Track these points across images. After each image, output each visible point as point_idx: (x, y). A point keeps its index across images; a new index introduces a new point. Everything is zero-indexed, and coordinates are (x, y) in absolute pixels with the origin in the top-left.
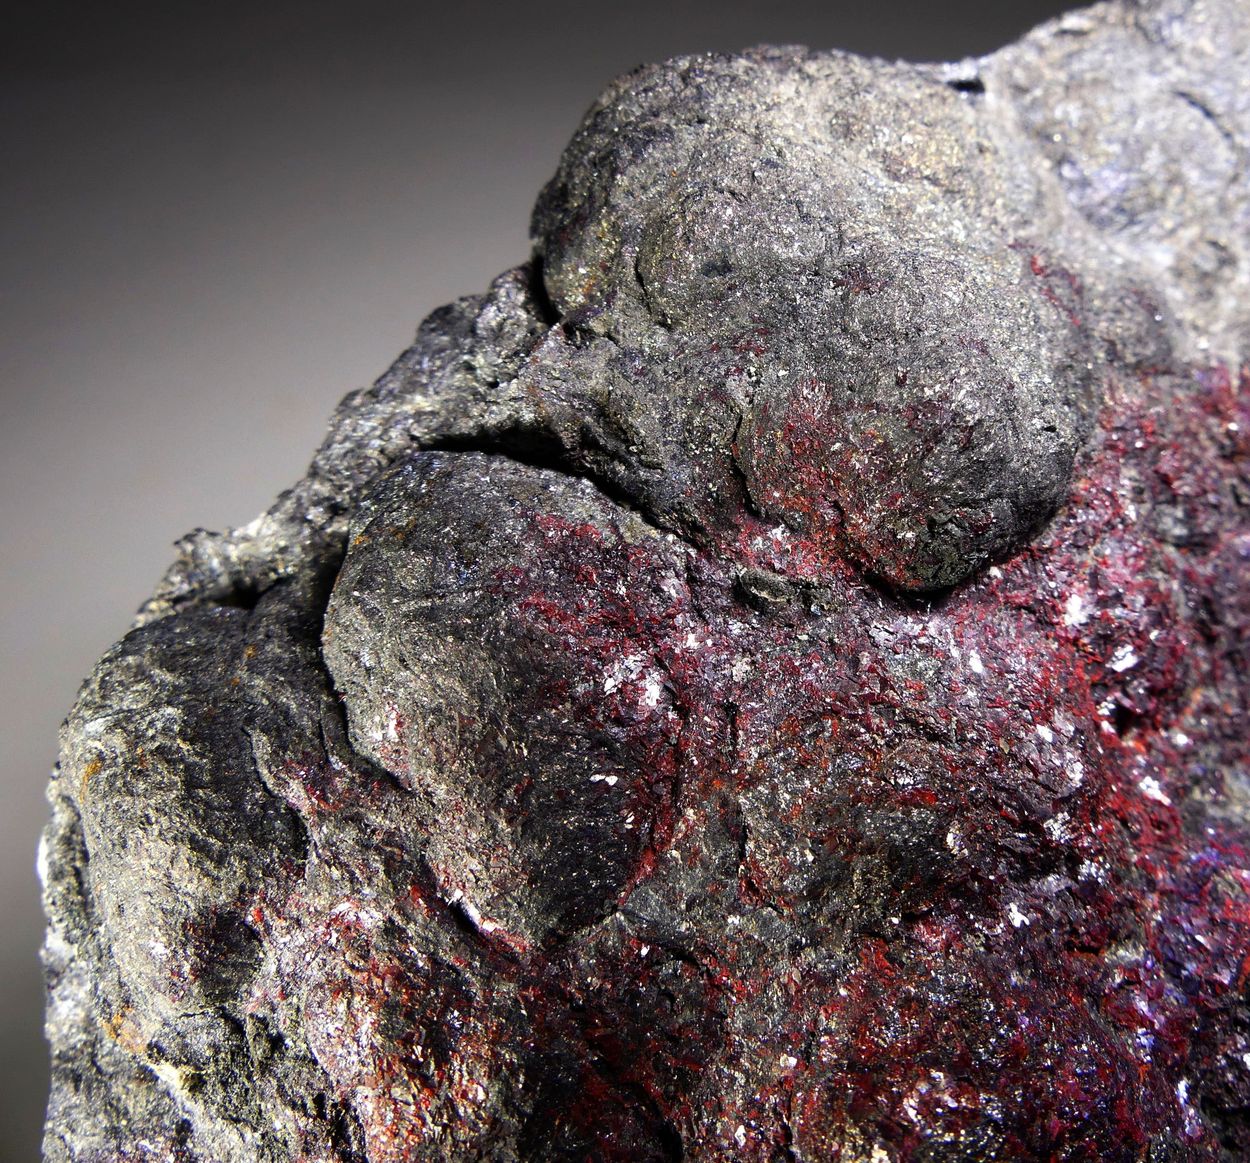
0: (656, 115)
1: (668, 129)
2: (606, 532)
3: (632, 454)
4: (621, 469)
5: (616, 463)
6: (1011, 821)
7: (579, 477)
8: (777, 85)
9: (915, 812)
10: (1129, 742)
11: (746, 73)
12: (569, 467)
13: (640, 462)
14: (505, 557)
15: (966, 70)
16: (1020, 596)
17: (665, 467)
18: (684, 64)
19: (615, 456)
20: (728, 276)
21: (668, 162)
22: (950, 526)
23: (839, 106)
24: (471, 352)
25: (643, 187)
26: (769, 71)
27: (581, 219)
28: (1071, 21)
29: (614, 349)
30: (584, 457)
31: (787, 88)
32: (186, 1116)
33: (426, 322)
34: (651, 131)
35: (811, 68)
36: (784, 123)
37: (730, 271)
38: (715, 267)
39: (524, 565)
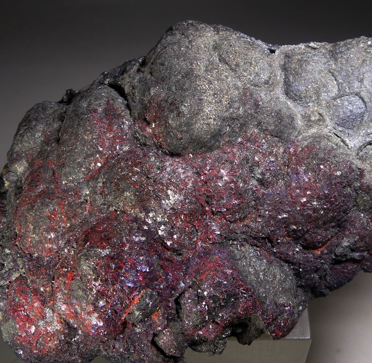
3: (133, 98)
13: (134, 100)
16: (195, 164)
17: (137, 103)
20: (163, 67)
30: (128, 96)
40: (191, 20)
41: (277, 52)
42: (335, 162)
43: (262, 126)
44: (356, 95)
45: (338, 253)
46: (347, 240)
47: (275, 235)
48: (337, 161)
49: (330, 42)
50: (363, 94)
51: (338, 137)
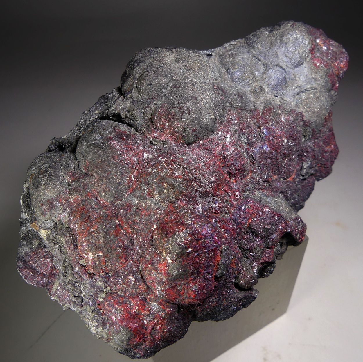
0: (142, 58)
1: (144, 60)
2: (128, 132)
3: (134, 118)
4: (132, 121)
5: (131, 120)
6: (199, 185)
7: (125, 124)
8: (166, 53)
9: (178, 179)
10: (232, 180)
11: (160, 51)
12: (123, 122)
13: (135, 120)
14: (109, 135)
15: (208, 52)
16: (206, 147)
17: (139, 121)
18: (149, 49)
19: (131, 119)
20: (151, 86)
21: (143, 66)
22: (187, 129)
23: (177, 57)
24: (107, 102)
25: (138, 71)
26: (165, 50)
27: (128, 77)
28: (233, 43)
29: (132, 100)
30: (126, 120)
31: (168, 54)
32: (45, 245)
33: (100, 98)
34: (141, 61)
35: (174, 50)
36: (166, 60)
37: (152, 85)
38: (149, 84)
39: (112, 136)
40: (148, 47)
41: (214, 54)
42: (287, 112)
43: (234, 106)
44: (277, 66)
45: (304, 174)
46: (306, 163)
47: (269, 176)
48: (288, 112)
49: (242, 38)
50: (281, 64)
51: (278, 97)
